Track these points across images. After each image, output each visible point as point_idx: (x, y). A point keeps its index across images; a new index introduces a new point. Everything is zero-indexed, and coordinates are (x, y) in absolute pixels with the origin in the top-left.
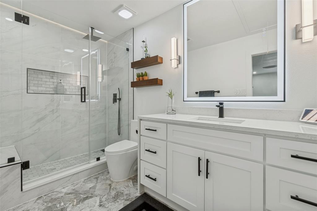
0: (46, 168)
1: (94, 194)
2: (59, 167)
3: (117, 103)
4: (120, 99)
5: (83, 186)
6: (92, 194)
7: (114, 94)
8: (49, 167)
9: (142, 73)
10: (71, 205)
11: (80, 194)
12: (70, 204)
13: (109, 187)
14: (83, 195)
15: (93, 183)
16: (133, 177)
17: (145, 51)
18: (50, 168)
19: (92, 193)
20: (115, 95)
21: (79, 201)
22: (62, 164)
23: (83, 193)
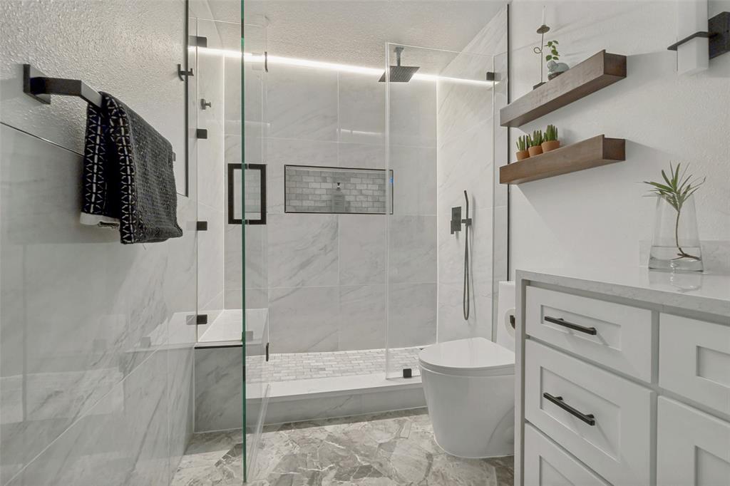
0: (309, 363)
1: (384, 467)
2: (332, 367)
3: (462, 233)
4: (469, 222)
5: (367, 431)
6: (381, 465)
7: (453, 209)
8: (317, 362)
9: (538, 135)
10: (333, 473)
11: (357, 451)
12: (331, 468)
13: (425, 462)
14: (361, 457)
15: (389, 432)
16: (502, 459)
17: (549, 58)
18: (318, 364)
19: (383, 463)
20: (456, 212)
21: (350, 472)
22: (338, 363)
23: (362, 452)
